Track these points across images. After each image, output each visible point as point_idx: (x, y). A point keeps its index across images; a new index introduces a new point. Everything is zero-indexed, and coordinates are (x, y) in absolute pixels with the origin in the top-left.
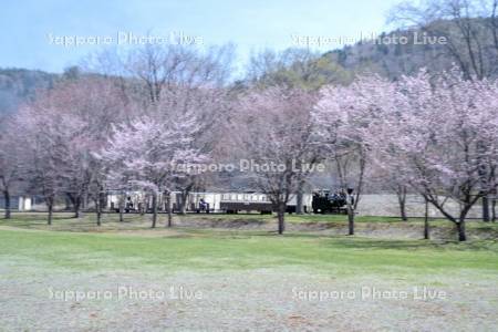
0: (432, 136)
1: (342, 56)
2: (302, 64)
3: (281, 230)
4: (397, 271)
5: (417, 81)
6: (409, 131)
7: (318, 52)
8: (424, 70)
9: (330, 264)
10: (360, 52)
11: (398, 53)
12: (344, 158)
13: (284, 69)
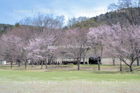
0: (122, 41)
1: (95, 19)
2: (84, 21)
3: (78, 69)
4: (112, 80)
5: (117, 26)
6: (115, 40)
7: (88, 18)
8: (119, 23)
9: (93, 79)
10: (101, 18)
11: (112, 18)
12: (97, 48)
13: (79, 23)
